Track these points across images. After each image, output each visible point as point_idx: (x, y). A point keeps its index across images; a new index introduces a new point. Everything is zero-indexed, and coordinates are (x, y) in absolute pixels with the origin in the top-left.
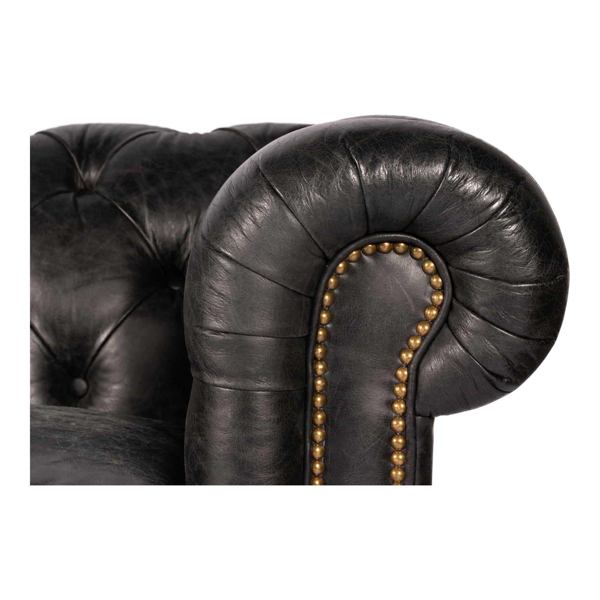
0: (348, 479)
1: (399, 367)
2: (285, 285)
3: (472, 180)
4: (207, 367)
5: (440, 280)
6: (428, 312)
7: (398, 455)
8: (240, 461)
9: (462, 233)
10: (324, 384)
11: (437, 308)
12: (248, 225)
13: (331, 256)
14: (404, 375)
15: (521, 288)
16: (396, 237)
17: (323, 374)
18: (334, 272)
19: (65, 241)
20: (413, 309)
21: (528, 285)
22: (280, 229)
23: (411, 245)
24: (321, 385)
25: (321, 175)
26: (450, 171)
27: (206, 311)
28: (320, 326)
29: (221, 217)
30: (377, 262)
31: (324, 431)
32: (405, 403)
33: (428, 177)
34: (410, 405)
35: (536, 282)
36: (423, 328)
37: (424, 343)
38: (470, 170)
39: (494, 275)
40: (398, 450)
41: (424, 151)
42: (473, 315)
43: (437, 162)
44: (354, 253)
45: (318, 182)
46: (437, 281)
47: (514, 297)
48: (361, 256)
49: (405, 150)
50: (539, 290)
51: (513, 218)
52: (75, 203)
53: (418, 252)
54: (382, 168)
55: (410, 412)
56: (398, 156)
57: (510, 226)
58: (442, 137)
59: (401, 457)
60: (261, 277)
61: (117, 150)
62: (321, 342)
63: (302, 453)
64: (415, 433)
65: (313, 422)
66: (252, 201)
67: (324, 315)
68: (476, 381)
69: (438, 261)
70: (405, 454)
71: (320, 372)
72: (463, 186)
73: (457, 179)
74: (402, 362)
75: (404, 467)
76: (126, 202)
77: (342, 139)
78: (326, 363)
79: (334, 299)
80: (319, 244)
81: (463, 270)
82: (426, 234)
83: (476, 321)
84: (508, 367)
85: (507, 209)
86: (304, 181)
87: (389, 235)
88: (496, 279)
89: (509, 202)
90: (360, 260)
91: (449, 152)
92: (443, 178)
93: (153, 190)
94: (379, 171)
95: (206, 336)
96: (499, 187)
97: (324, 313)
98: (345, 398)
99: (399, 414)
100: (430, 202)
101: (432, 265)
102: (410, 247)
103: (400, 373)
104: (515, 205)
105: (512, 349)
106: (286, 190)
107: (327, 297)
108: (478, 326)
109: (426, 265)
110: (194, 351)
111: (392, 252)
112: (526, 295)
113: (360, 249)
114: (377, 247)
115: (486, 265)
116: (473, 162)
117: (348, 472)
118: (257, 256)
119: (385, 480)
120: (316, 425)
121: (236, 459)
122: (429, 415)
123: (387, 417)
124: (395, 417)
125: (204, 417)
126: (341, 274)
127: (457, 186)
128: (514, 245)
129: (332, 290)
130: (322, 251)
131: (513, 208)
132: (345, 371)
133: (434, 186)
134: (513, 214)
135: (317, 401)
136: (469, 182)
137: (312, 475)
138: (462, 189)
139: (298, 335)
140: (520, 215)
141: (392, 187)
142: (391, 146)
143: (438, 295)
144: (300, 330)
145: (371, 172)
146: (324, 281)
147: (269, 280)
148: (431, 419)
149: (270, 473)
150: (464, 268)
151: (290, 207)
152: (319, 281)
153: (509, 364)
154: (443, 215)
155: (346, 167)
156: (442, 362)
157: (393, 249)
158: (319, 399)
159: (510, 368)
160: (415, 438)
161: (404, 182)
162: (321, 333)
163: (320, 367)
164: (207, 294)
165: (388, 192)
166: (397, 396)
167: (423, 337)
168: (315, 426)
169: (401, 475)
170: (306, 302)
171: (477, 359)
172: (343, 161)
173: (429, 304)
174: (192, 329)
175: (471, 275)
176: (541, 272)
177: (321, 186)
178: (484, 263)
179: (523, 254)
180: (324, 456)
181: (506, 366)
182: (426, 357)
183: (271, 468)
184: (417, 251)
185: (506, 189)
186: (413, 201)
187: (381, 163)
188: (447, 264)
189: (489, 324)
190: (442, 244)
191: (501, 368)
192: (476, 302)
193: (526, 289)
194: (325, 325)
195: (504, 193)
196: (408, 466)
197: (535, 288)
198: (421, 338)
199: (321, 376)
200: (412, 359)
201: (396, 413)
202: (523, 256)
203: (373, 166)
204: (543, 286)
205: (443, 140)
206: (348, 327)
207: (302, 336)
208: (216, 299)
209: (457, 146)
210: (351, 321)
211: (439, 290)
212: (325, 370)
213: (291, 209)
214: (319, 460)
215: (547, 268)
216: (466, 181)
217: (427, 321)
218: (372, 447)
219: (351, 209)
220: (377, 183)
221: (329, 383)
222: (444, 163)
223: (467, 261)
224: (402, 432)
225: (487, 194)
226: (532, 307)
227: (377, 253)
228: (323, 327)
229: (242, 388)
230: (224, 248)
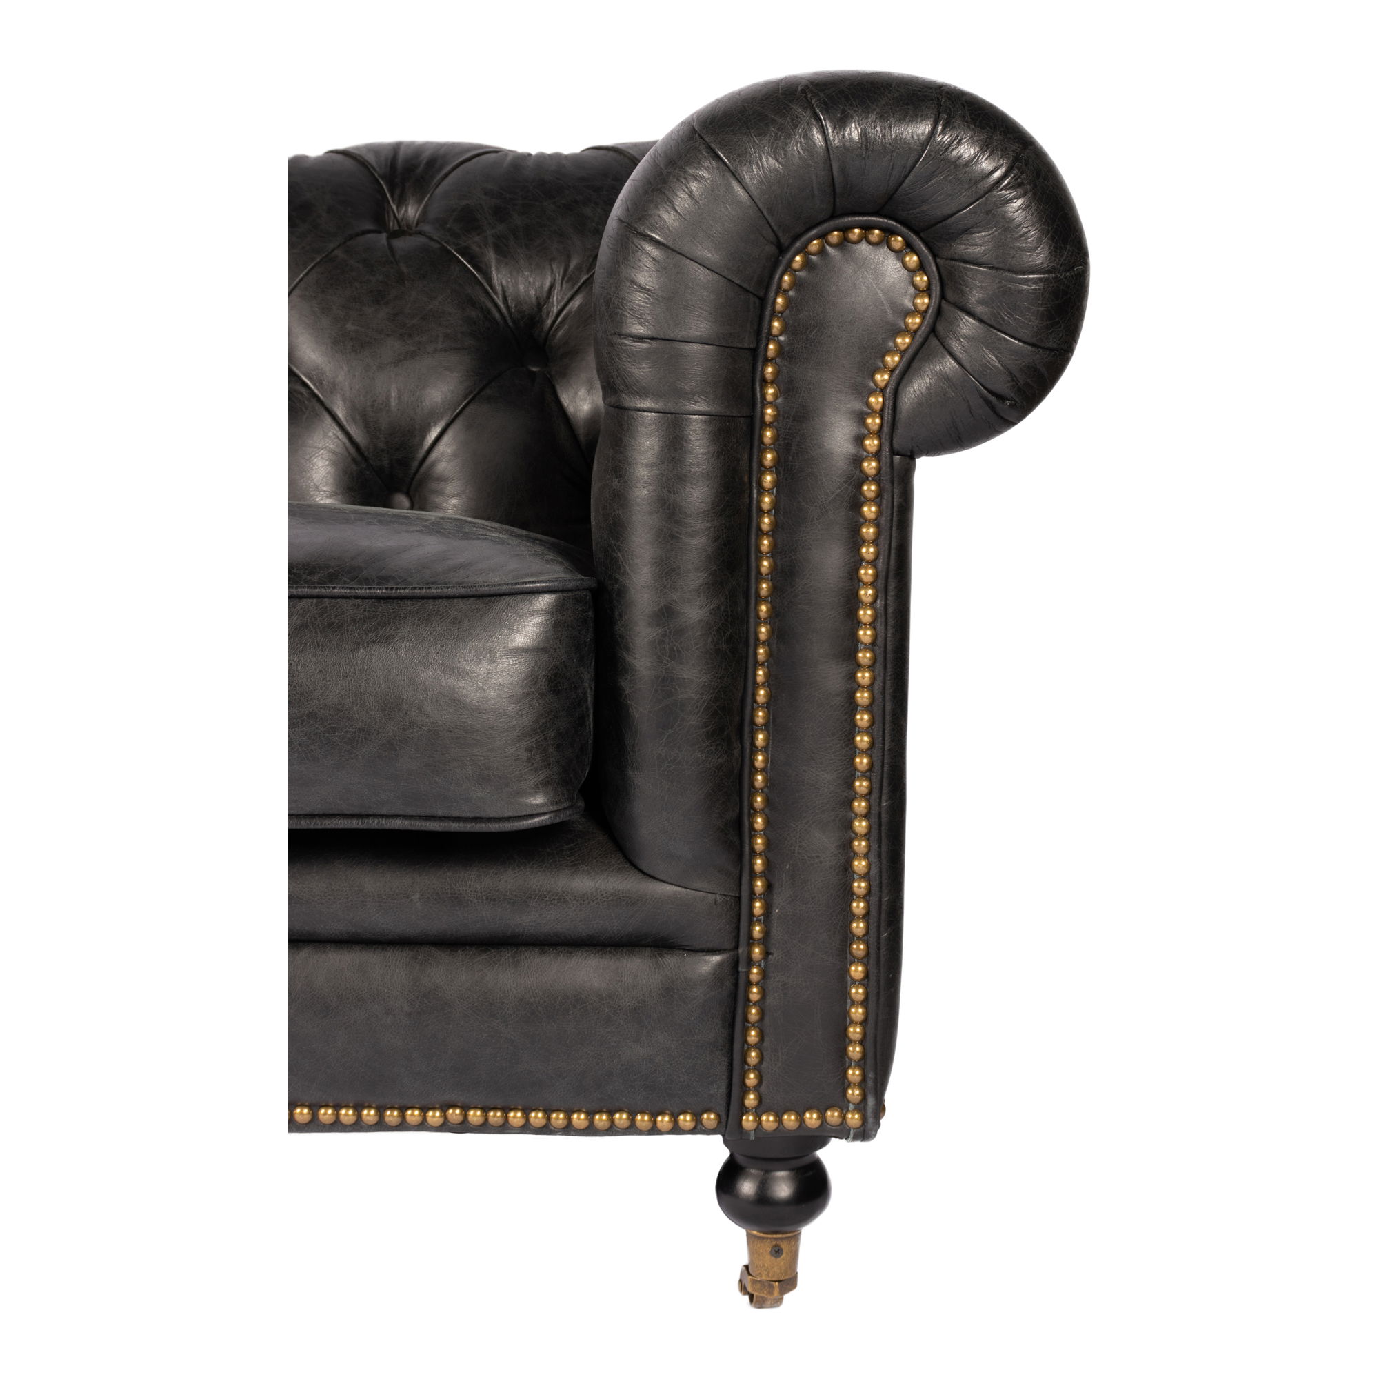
0: (805, 537)
1: (872, 392)
2: (730, 277)
3: (966, 142)
4: (627, 386)
5: (925, 278)
6: (909, 321)
7: (870, 506)
8: (669, 505)
9: (954, 210)
10: (775, 413)
11: (921, 314)
12: (682, 201)
13: (787, 243)
14: (878, 402)
15: (1028, 279)
16: (869, 220)
17: (774, 401)
18: (788, 268)
19: (379, 298)
20: (890, 316)
21: (1039, 276)
22: (724, 203)
23: (888, 232)
24: (772, 414)
25: (777, 134)
26: (940, 128)
27: (626, 314)
28: (771, 337)
29: (646, 192)
30: (844, 255)
31: (775, 476)
32: (880, 438)
33: (913, 137)
34: (886, 439)
35: (1048, 272)
36: (903, 341)
37: (905, 359)
38: (966, 128)
39: (995, 263)
40: (870, 500)
41: (907, 104)
42: (967, 317)
43: (924, 118)
44: (815, 242)
45: (773, 143)
46: (921, 280)
47: (1020, 292)
48: (824, 246)
49: (883, 102)
50: (1051, 283)
51: (1020, 191)
52: (390, 247)
53: (898, 242)
54: (853, 125)
55: (886, 449)
56: (875, 110)
57: (1015, 201)
58: (931, 88)
59: (873, 509)
60: (699, 266)
61: (446, 175)
62: (772, 359)
63: (747, 500)
64: (892, 477)
65: (761, 464)
66: (687, 168)
67: (776, 324)
68: (971, 404)
69: (924, 251)
70: (879, 506)
71: (769, 398)
72: (956, 148)
73: (949, 139)
74: (875, 385)
75: (878, 522)
76: (464, 244)
77: (802, 90)
78: (778, 387)
79: (789, 303)
80: (773, 224)
81: (955, 260)
82: (908, 214)
83: (972, 324)
84: (1012, 383)
85: (1012, 178)
86: (755, 141)
87: (861, 218)
88: (997, 269)
89: (1014, 170)
90: (822, 252)
91: (939, 106)
92: (931, 138)
93: (501, 228)
94: (850, 129)
95: (626, 345)
96: (1002, 150)
97: (776, 321)
98: (802, 431)
99: (872, 453)
100: (914, 170)
101: (915, 258)
102: (887, 235)
103: (872, 400)
104: (1022, 173)
105: (1016, 360)
106: (731, 152)
107: (780, 300)
108: (974, 331)
109: (907, 259)
110: (610, 368)
111: (864, 241)
112: (1035, 289)
113: (823, 236)
114: (844, 235)
115: (984, 250)
116: (968, 118)
117: (806, 527)
118: (694, 238)
119: (853, 538)
120: (765, 467)
121: (665, 503)
122: (909, 454)
123: (857, 456)
124: (866, 457)
125: (621, 453)
126: (799, 270)
127: (948, 148)
128: (1021, 225)
129: (786, 291)
130: (776, 236)
131: (1019, 177)
132: (803, 397)
133: (919, 148)
134: (1020, 185)
135: (766, 436)
136: (964, 143)
137: (760, 532)
138: (955, 152)
139: (743, 345)
140: (1028, 186)
141: (867, 149)
142: (864, 98)
143: (922, 297)
144: (747, 338)
145: (840, 130)
146: (777, 276)
147: (708, 269)
148: (910, 457)
149: (708, 521)
150: (956, 257)
151: (737, 174)
152: (771, 277)
153: (1013, 380)
154: (930, 186)
155: (808, 124)
156: (928, 380)
157: (864, 238)
158: (769, 434)
159: (1014, 385)
160: (892, 483)
161: (882, 142)
162: (771, 346)
163: (771, 391)
164: (628, 291)
165: (861, 155)
166: (869, 430)
167: (903, 353)
168: (763, 469)
169: (874, 533)
170: (754, 303)
171: (972, 373)
172: (804, 116)
173: (911, 310)
174: (607, 339)
175: (965, 265)
176: (1055, 260)
177: (776, 148)
178: (983, 248)
179: (1031, 236)
180: (774, 508)
181: (1009, 382)
182: (906, 376)
183: (709, 514)
184: (895, 240)
185: (1011, 153)
186: (893, 168)
187: (853, 118)
188: (935, 256)
189: (988, 327)
190: (929, 228)
191: (1003, 386)
192: (972, 300)
193: (1035, 281)
194: (777, 336)
195: (1008, 158)
196: (883, 520)
197: (1046, 280)
198: (900, 354)
199: (771, 403)
200: (889, 380)
201: (868, 452)
202: (1031, 239)
203: (841, 123)
204: (1056, 277)
205: (931, 91)
206: (807, 339)
207: (748, 347)
208: (640, 296)
209: (949, 99)
210: (811, 332)
211: (923, 291)
212: (776, 396)
213: (738, 177)
214: (769, 512)
215: (1062, 256)
216: (959, 143)
217: (907, 331)
218: (837, 495)
219: (814, 177)
220: (847, 144)
221: (781, 412)
222: (932, 119)
223: (961, 249)
224: (875, 476)
225: (986, 159)
226: (1042, 304)
227: (844, 244)
228: (774, 340)
229: (673, 410)
230: (651, 231)
